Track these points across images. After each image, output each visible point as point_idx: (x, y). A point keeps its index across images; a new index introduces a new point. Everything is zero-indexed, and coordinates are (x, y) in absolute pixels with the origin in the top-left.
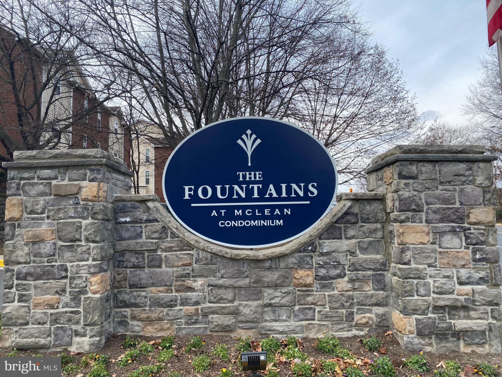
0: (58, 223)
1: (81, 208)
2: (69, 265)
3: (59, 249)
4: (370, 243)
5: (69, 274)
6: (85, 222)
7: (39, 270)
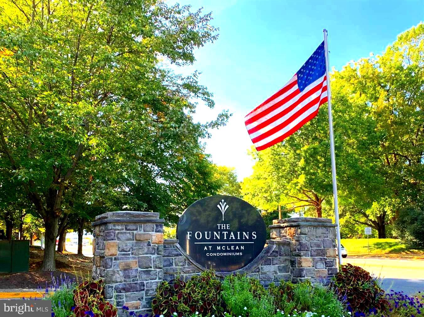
0: (138, 257)
1: (151, 248)
2: (145, 282)
3: (139, 273)
4: (284, 267)
5: (145, 287)
6: (152, 256)
7: (128, 286)
